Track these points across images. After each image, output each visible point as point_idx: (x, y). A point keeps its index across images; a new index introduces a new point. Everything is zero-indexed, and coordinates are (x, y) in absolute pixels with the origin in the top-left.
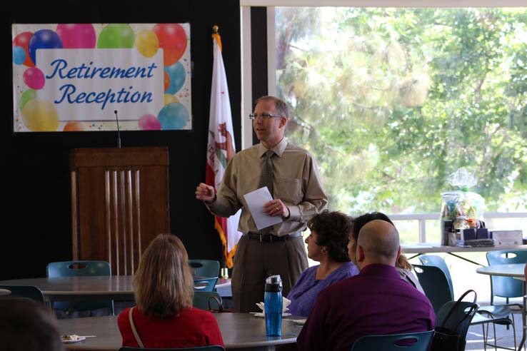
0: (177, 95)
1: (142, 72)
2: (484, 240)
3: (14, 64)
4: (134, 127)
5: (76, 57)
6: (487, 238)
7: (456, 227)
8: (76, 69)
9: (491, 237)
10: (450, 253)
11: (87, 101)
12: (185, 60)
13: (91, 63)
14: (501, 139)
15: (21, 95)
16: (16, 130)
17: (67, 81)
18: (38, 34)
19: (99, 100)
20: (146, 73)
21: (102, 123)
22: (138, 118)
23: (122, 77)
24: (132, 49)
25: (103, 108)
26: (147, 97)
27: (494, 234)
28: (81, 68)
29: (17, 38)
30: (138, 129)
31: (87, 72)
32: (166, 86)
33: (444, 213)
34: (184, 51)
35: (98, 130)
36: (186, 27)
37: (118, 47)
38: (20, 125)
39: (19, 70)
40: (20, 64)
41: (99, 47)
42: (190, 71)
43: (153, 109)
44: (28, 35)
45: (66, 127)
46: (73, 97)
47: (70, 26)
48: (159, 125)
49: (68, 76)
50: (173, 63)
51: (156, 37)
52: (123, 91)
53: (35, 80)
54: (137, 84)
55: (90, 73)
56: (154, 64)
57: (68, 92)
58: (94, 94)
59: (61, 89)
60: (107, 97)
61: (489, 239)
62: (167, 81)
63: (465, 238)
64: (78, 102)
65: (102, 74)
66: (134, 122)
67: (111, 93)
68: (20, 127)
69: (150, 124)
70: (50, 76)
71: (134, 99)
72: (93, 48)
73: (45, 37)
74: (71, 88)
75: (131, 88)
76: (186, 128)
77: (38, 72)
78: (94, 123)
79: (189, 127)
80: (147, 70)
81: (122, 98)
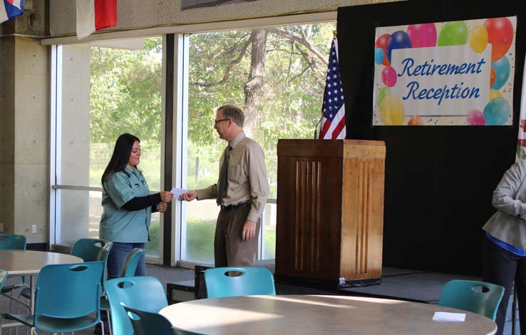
0: (501, 90)
1: (472, 68)
3: (376, 64)
4: (463, 122)
5: (420, 55)
8: (420, 67)
11: (428, 98)
12: (511, 54)
13: (432, 61)
15: (379, 91)
16: (374, 124)
17: (413, 78)
18: (394, 35)
19: (436, 96)
20: (476, 69)
21: (437, 118)
22: (466, 113)
23: (456, 73)
24: (465, 45)
25: (439, 104)
26: (475, 93)
28: (424, 66)
29: (379, 40)
30: (466, 124)
31: (426, 69)
32: (492, 81)
34: (510, 45)
35: (434, 125)
36: (513, 20)
37: (453, 44)
38: (377, 119)
39: (379, 69)
40: (379, 64)
41: (439, 46)
42: (514, 65)
43: (479, 105)
44: (387, 36)
45: (410, 122)
46: (417, 94)
47: (418, 26)
48: (483, 121)
49: (414, 73)
50: (499, 59)
51: (486, 31)
52: (456, 88)
53: (391, 78)
54: (468, 80)
55: (431, 71)
56: (483, 59)
57: (413, 89)
58: (433, 90)
59: (408, 86)
60: (440, 94)
62: (493, 77)
64: (420, 98)
65: (440, 70)
66: (463, 117)
67: (447, 89)
68: (377, 121)
69: (476, 119)
70: (400, 74)
71: (464, 95)
72: (434, 45)
73: (399, 38)
74: (416, 85)
75: (462, 84)
76: (507, 124)
77: (392, 70)
78: (431, 118)
79: (509, 122)
80: (477, 66)
81: (455, 94)
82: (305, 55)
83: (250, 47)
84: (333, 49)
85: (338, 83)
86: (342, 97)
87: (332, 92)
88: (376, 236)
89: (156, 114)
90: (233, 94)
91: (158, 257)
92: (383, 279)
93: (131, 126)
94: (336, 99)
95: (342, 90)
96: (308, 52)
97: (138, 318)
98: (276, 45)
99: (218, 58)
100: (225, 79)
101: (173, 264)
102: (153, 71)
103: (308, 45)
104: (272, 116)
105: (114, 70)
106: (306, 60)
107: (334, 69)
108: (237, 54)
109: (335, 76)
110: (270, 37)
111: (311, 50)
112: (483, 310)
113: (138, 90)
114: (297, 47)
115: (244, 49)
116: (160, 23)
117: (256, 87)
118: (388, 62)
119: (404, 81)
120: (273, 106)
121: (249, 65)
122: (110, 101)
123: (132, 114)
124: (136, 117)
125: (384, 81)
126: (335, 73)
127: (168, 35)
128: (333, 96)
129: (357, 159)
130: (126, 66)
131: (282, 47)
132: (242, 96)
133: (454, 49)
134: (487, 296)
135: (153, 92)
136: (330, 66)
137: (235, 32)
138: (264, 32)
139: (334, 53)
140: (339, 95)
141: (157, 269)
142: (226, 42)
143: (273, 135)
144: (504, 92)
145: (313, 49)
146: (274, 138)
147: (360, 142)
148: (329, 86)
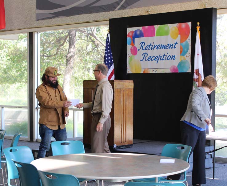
0: (185, 56)
1: (172, 46)
3: (127, 45)
4: (168, 71)
5: (148, 40)
8: (148, 46)
11: (152, 60)
12: (189, 40)
13: (154, 43)
15: (129, 57)
16: (127, 73)
17: (145, 51)
18: (136, 32)
19: (156, 59)
20: (173, 46)
21: (156, 69)
22: (170, 67)
23: (164, 49)
24: (168, 36)
25: (157, 63)
26: (173, 57)
28: (150, 46)
29: (129, 34)
30: (170, 72)
31: (151, 47)
32: (181, 52)
34: (188, 36)
35: (155, 73)
36: (190, 24)
37: (163, 35)
39: (129, 47)
40: (129, 45)
41: (156, 36)
42: (191, 45)
43: (175, 63)
44: (132, 32)
45: (144, 71)
46: (147, 59)
47: (146, 27)
48: (177, 70)
49: (145, 49)
50: (183, 42)
51: (178, 29)
52: (164, 55)
53: (135, 51)
54: (170, 52)
55: (153, 48)
56: (176, 42)
57: (145, 56)
58: (154, 56)
59: (143, 55)
60: (158, 58)
62: (181, 50)
64: (148, 60)
65: (157, 47)
66: (168, 69)
67: (160, 56)
68: (129, 71)
69: (174, 69)
70: (139, 49)
71: (169, 59)
72: (154, 36)
73: (138, 33)
74: (146, 54)
75: (167, 53)
76: (188, 72)
77: (135, 48)
78: (154, 69)
79: (189, 71)
80: (174, 45)
81: (164, 58)
82: (93, 42)
83: (68, 38)
84: (108, 38)
85: (110, 54)
86: (112, 61)
87: (108, 58)
88: (130, 125)
89: (24, 70)
90: (60, 60)
91: (27, 137)
92: (134, 145)
93: (13, 76)
94: (110, 61)
95: (112, 57)
96: (95, 40)
97: (20, 166)
98: (80, 37)
99: (53, 43)
100: (57, 53)
101: (34, 140)
102: (22, 50)
103: (95, 37)
104: (79, 70)
105: (4, 50)
106: (94, 44)
107: (109, 47)
108: (62, 42)
109: (109, 51)
110: (78, 34)
111: (97, 40)
112: (182, 158)
113: (15, 59)
114: (90, 38)
115: (65, 39)
116: (26, 27)
117: (71, 57)
118: (133, 44)
119: (141, 53)
120: (79, 66)
121: (68, 47)
122: (2, 64)
123: (13, 70)
124: (15, 72)
125: (132, 52)
126: (109, 49)
127: (30, 33)
128: (108, 60)
129: (120, 89)
130: (10, 48)
131: (83, 38)
132: (65, 61)
133: (163, 37)
134: (183, 151)
135: (23, 60)
136: (107, 46)
137: (61, 31)
138: (75, 31)
139: (108, 40)
140: (111, 60)
141: (27, 143)
142: (57, 36)
143: (80, 79)
144: (187, 57)
145: (98, 39)
146: (80, 81)
147: (121, 81)
148: (106, 55)
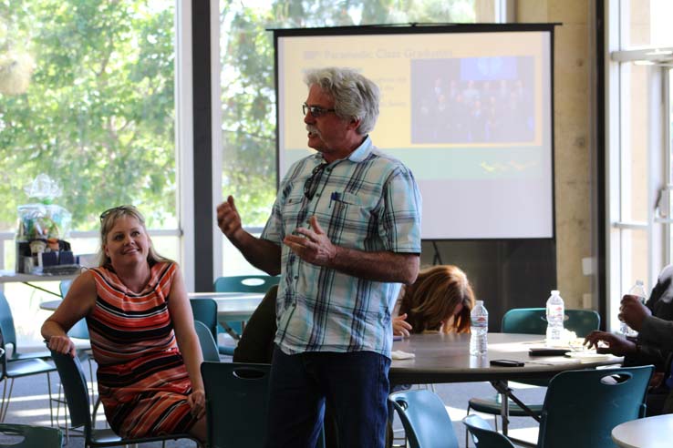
2: (68, 266)
6: (72, 262)
7: (33, 250)
9: (78, 262)
10: (26, 283)
14: (131, 135)
27: (81, 259)
33: (20, 231)
61: (75, 265)
63: (44, 264)
